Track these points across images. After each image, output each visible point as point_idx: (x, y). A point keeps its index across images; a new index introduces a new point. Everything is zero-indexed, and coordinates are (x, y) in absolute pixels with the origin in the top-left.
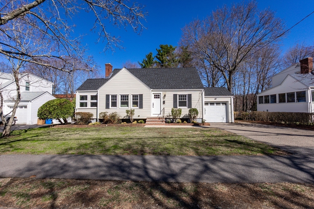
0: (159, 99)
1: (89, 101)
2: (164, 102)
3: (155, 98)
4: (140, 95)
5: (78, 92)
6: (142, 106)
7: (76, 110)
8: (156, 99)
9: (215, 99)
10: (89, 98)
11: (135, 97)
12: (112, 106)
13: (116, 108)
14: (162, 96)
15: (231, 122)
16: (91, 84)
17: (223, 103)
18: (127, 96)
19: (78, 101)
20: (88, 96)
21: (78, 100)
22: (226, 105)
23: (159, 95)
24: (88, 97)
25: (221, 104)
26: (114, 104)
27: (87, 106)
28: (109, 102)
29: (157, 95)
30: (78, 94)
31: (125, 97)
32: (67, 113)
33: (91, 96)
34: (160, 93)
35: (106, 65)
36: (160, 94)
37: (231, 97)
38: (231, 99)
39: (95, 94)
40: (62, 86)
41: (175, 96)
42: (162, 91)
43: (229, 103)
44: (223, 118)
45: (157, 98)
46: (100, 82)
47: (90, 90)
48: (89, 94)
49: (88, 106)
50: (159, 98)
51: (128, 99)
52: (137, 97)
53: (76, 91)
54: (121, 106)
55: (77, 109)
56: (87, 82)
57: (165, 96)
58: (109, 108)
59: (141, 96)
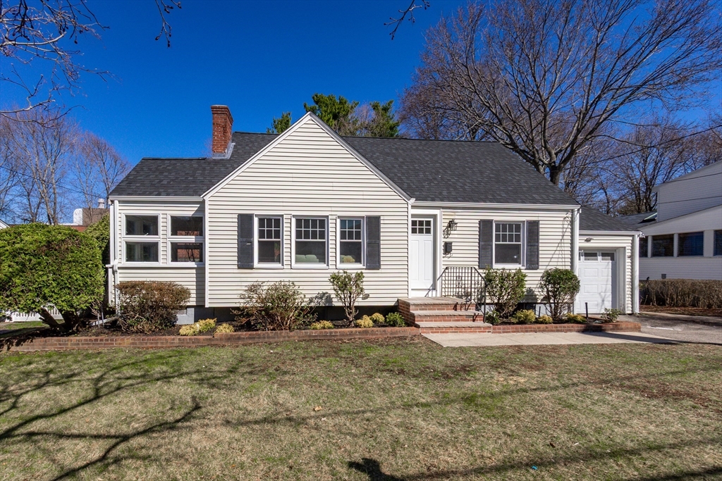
0: (430, 237)
1: (164, 238)
2: (448, 248)
3: (414, 231)
4: (369, 218)
5: (116, 202)
6: (379, 261)
7: (114, 272)
8: (418, 236)
9: (588, 241)
10: (164, 226)
11: (350, 226)
12: (261, 260)
13: (278, 265)
14: (441, 225)
15: (630, 312)
16: (166, 176)
17: (604, 255)
18: (322, 222)
19: (119, 238)
20: (160, 221)
21: (118, 232)
22: (612, 259)
23: (428, 223)
24: (160, 224)
25: (600, 258)
26: (271, 252)
27: (156, 259)
28: (252, 243)
29: (421, 223)
30: (117, 211)
31: (314, 226)
32: (86, 285)
33: (172, 217)
34: (435, 217)
35: (215, 111)
36: (432, 220)
37: (633, 236)
38: (633, 241)
39: (188, 211)
40: (18, 199)
41: (485, 226)
42: (443, 208)
43: (628, 253)
44: (603, 301)
45: (421, 231)
46: (198, 169)
47: (168, 195)
48: (164, 213)
49: (161, 256)
50: (428, 231)
51: (322, 235)
52: (358, 226)
53: (111, 198)
54: (297, 261)
55: (116, 268)
56: (145, 169)
57: (451, 224)
58: (252, 268)
59: (374, 222)
